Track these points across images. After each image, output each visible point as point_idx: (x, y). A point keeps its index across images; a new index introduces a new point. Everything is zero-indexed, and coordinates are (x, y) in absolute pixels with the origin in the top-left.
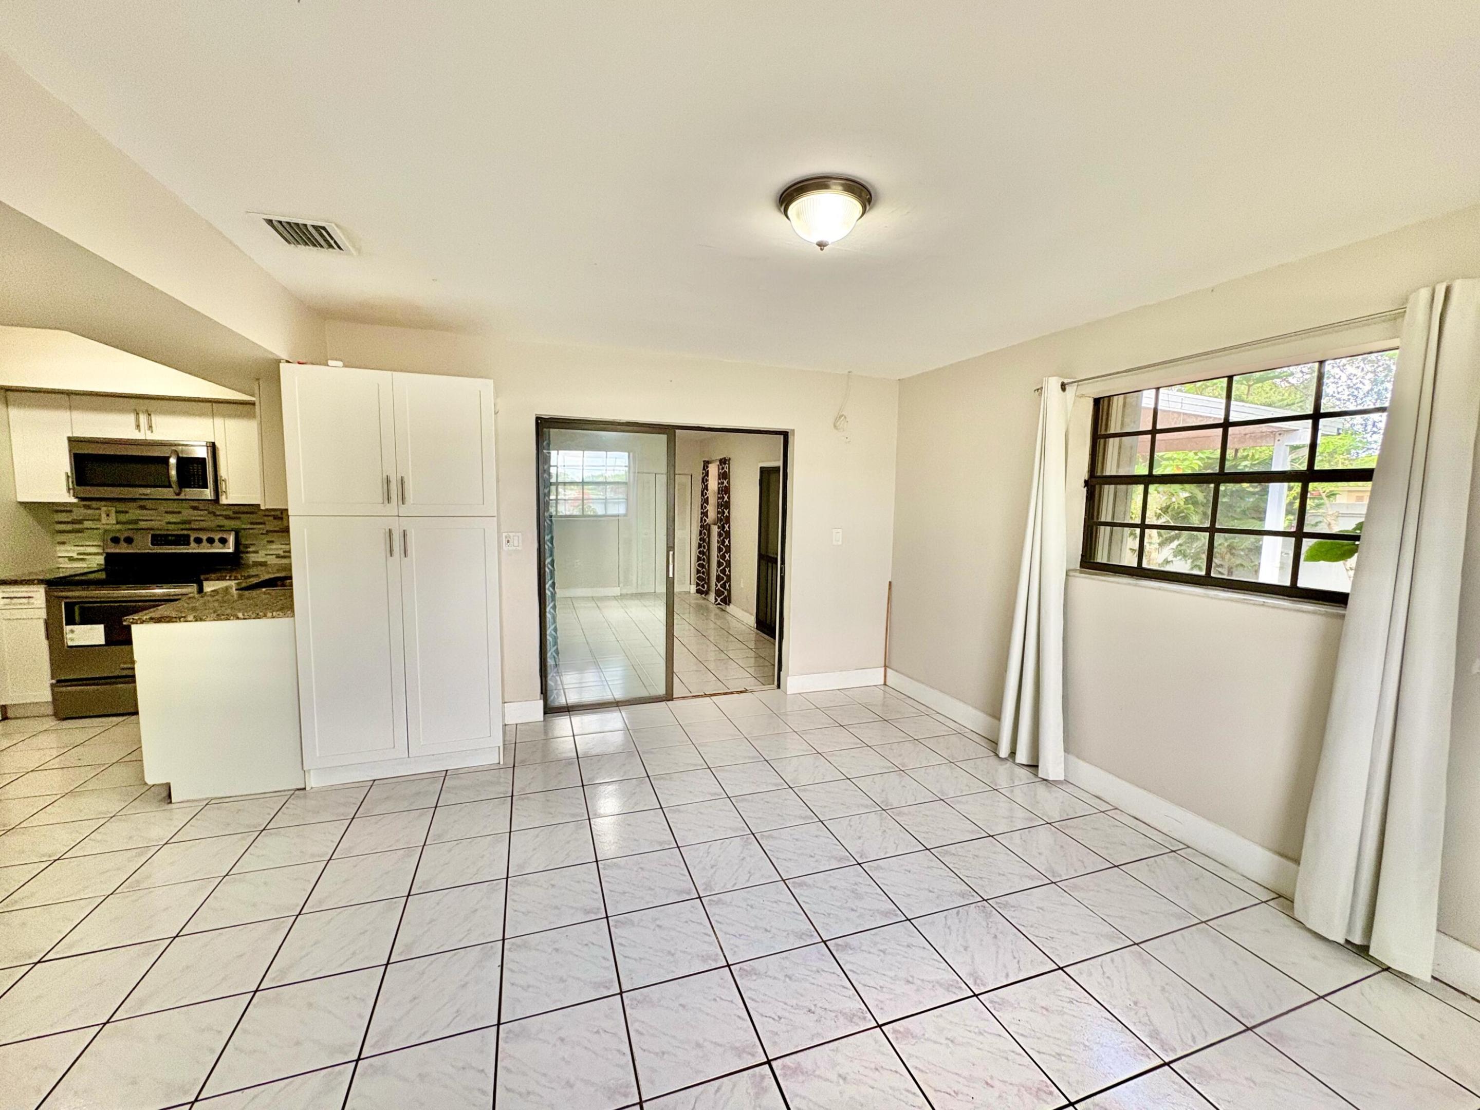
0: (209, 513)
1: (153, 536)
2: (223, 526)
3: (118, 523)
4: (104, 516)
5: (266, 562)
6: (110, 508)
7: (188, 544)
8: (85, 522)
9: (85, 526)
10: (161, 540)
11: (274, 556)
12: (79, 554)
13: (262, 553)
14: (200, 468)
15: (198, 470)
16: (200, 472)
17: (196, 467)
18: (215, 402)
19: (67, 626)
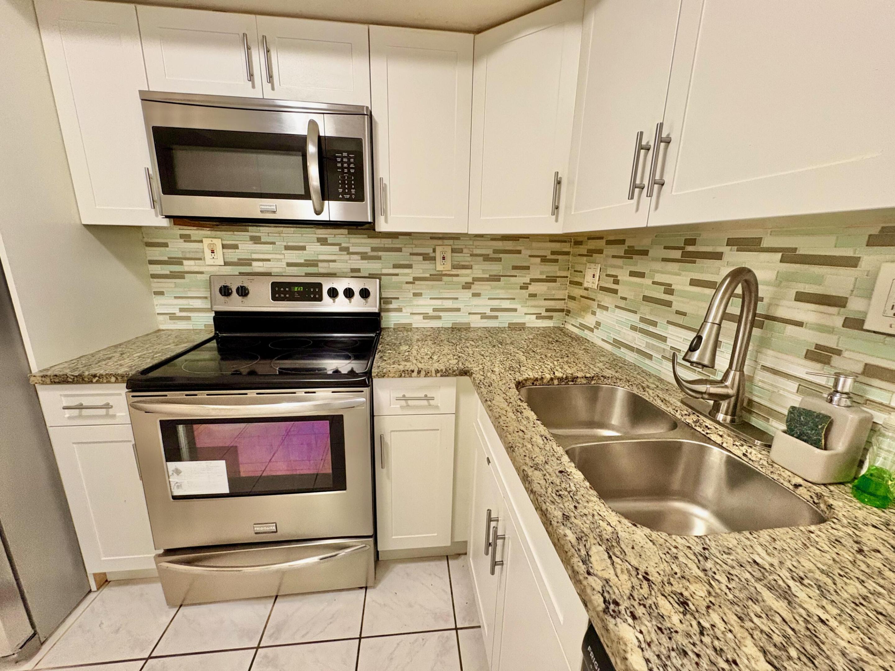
0: (342, 249)
1: (274, 285)
2: (358, 270)
3: (226, 264)
4: (207, 253)
6: (215, 241)
7: (320, 299)
8: (185, 262)
9: (186, 269)
10: (285, 292)
11: (420, 316)
12: (181, 310)
13: (407, 311)
14: (352, 160)
15: (349, 165)
16: (352, 168)
17: (345, 157)
18: (371, 23)
19: (168, 463)
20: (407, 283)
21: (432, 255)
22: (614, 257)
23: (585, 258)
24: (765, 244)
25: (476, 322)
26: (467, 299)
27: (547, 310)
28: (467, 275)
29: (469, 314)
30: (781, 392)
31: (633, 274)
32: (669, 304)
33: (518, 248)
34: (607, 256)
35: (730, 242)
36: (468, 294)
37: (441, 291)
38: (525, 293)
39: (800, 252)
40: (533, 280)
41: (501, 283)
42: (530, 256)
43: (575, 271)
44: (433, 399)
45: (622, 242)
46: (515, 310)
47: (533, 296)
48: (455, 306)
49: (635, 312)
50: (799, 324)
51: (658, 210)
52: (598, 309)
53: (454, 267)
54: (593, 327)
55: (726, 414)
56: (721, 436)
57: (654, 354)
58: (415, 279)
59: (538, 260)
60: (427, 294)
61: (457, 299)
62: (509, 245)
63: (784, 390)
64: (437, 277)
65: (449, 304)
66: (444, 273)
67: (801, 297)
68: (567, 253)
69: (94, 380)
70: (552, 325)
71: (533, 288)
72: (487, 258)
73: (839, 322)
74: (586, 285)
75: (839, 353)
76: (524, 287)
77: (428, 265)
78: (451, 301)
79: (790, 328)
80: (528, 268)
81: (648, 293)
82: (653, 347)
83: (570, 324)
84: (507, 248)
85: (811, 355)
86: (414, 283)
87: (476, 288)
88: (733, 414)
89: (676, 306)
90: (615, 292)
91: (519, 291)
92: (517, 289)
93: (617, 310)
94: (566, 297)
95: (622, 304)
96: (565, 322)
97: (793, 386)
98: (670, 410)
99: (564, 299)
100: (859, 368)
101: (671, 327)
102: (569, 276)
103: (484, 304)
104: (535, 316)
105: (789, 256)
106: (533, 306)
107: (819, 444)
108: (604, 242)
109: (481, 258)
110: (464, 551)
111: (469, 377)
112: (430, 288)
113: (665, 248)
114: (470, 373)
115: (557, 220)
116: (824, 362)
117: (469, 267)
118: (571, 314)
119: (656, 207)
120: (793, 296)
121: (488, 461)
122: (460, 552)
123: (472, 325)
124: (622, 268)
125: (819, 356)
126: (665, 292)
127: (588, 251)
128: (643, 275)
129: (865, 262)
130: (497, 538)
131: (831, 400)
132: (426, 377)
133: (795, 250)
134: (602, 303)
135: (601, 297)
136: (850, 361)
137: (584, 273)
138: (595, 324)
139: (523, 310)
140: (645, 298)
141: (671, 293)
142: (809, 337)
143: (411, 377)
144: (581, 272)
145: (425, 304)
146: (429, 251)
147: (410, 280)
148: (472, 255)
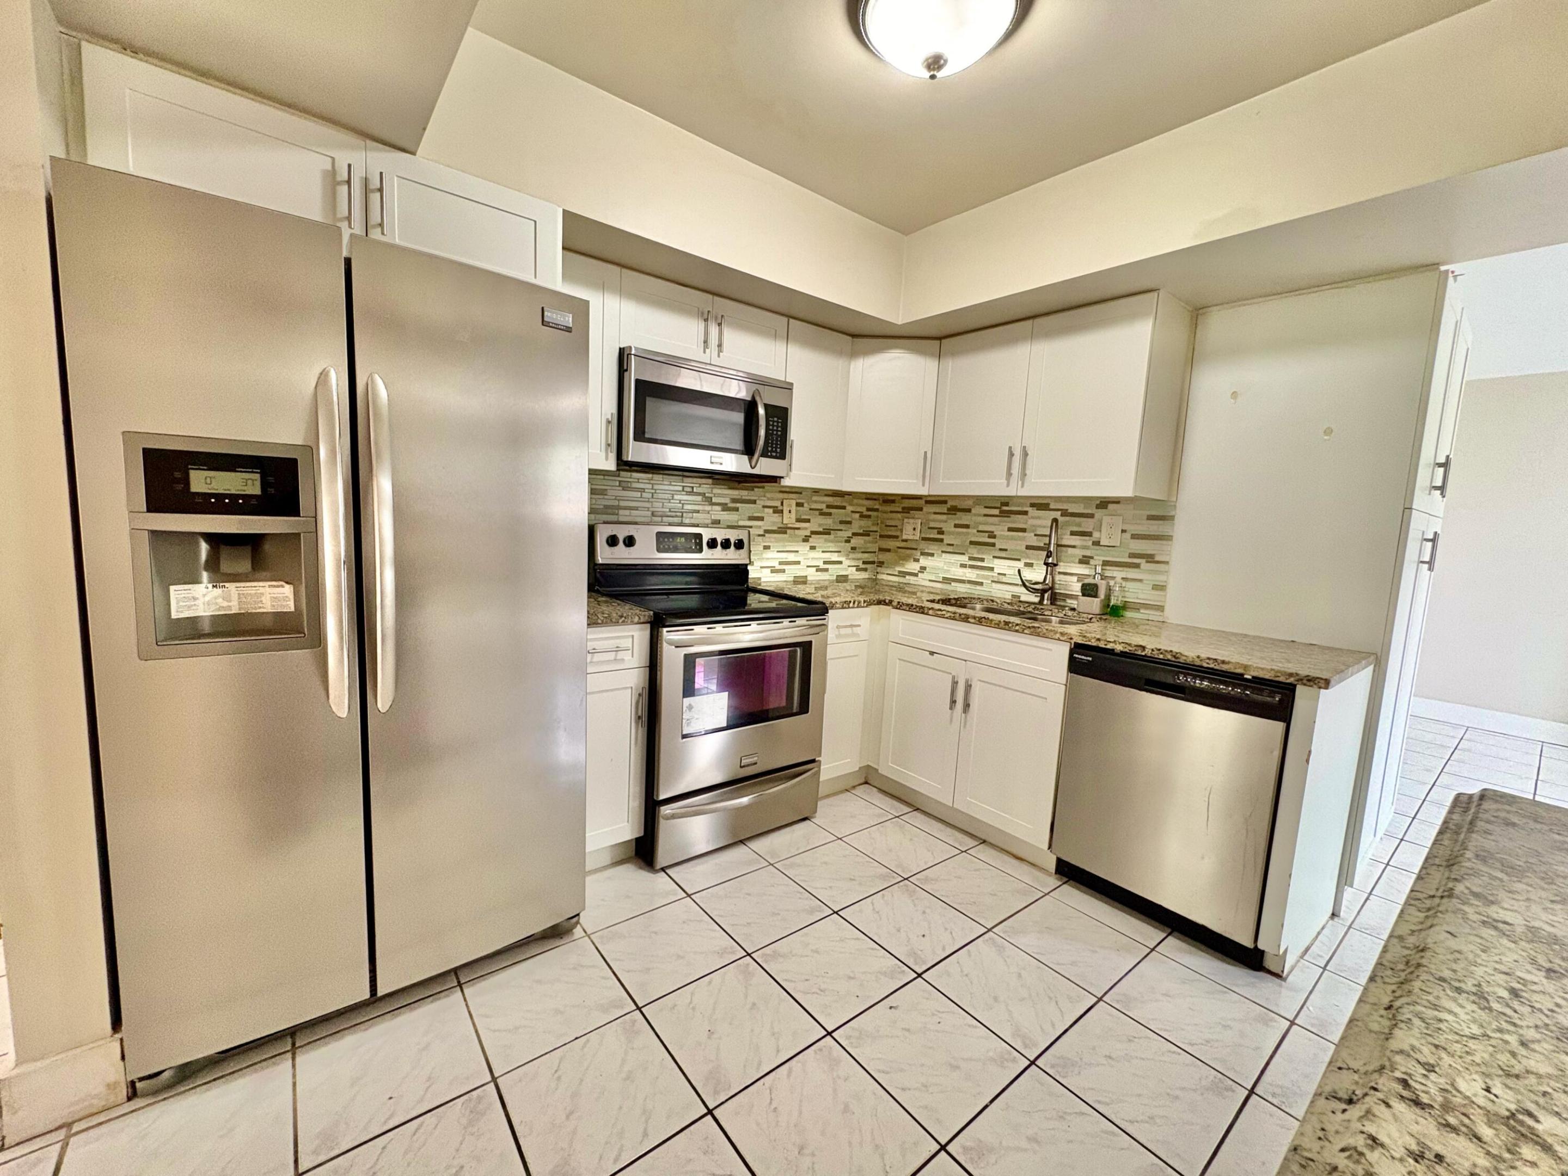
0: (705, 499)
1: (659, 535)
2: (722, 521)
5: (760, 579)
7: (701, 550)
10: (668, 543)
11: (769, 570)
14: (780, 425)
15: (777, 428)
16: (779, 431)
17: (776, 421)
18: (790, 317)
19: (685, 699)
20: (759, 535)
21: (780, 508)
22: (935, 513)
23: (899, 516)
24: (1052, 507)
25: (812, 575)
26: (806, 552)
27: (864, 563)
28: (806, 529)
29: (808, 566)
30: (1070, 583)
31: (956, 526)
32: (993, 545)
33: (844, 504)
34: (928, 513)
35: (1032, 505)
36: (806, 546)
37: (787, 544)
38: (848, 546)
39: (1070, 511)
40: (855, 534)
41: (832, 537)
42: (853, 512)
43: (887, 526)
44: (859, 626)
45: (945, 502)
46: (840, 563)
47: (853, 549)
48: (796, 559)
49: (964, 554)
50: (1074, 547)
51: (1025, 487)
52: (922, 557)
53: (798, 520)
54: (916, 572)
55: (1048, 600)
56: (1051, 610)
57: (984, 581)
58: (767, 531)
59: (857, 515)
60: (775, 547)
61: (797, 552)
62: (837, 501)
64: (783, 530)
65: (791, 557)
66: (789, 526)
67: (1073, 533)
68: (877, 510)
69: (621, 621)
70: (867, 576)
71: (855, 541)
72: (822, 513)
73: (1090, 543)
74: (904, 537)
75: (1092, 558)
76: (848, 541)
77: (776, 518)
78: (793, 554)
79: (1070, 549)
80: (850, 523)
81: (973, 539)
82: (983, 577)
83: (884, 573)
84: (836, 504)
85: (1081, 562)
86: (763, 535)
87: (814, 540)
88: (1051, 600)
89: (998, 546)
90: (941, 540)
91: (843, 544)
92: (841, 542)
93: (944, 555)
94: (877, 550)
95: (950, 549)
96: (877, 573)
97: (1075, 579)
98: (1016, 607)
99: (875, 552)
100: (1101, 563)
101: (996, 560)
102: (879, 531)
103: (818, 557)
104: (855, 568)
105: (1065, 513)
106: (854, 559)
107: (1096, 596)
108: (922, 502)
109: (817, 513)
110: (863, 780)
111: (886, 604)
112: (777, 541)
113: (986, 507)
114: (887, 601)
115: (923, 485)
116: (1087, 563)
117: (808, 521)
118: (885, 565)
119: (1022, 486)
120: (1069, 533)
121: (932, 653)
122: (857, 783)
123: (809, 578)
124: (946, 522)
125: (1085, 561)
126: (989, 537)
127: (903, 508)
128: (967, 526)
129: (1096, 516)
130: (968, 687)
131: (1094, 578)
132: (858, 607)
133: (1067, 510)
134: (926, 551)
135: (924, 546)
136: (1098, 560)
137: (900, 527)
138: (919, 569)
139: (846, 562)
140: (972, 543)
141: (994, 537)
142: (1079, 553)
143: (849, 607)
144: (896, 526)
145: (773, 557)
146: (778, 504)
147: (762, 533)
148: (810, 509)
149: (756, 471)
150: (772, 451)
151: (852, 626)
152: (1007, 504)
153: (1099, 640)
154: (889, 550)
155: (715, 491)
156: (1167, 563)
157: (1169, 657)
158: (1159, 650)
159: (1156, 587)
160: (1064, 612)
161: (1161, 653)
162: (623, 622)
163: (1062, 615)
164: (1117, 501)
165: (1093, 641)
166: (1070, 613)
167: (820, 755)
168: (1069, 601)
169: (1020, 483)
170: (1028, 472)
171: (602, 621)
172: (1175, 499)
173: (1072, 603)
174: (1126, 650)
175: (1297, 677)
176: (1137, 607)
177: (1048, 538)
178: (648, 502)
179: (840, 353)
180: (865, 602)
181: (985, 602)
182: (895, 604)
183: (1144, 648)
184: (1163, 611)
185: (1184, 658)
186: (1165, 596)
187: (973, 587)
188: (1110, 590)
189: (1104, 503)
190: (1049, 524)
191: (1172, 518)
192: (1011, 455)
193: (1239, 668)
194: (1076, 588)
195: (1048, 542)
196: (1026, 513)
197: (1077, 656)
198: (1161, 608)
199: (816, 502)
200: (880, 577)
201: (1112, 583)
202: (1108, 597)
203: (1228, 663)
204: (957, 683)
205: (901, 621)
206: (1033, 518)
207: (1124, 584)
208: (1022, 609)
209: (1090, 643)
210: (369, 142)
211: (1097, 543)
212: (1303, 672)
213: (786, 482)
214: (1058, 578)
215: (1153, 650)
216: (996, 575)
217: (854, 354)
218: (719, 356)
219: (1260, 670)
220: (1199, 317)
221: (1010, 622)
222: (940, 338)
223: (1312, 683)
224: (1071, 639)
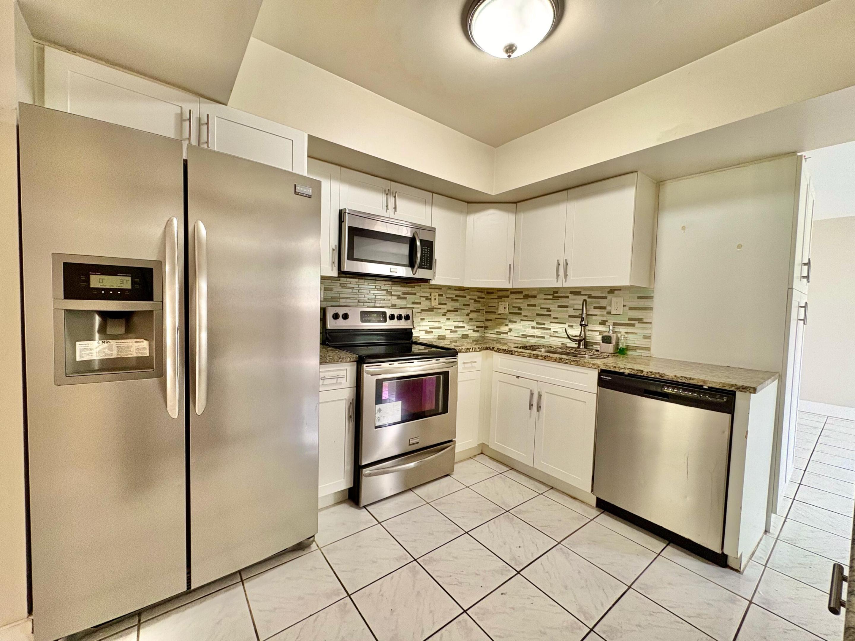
0: (387, 293)
1: (362, 313)
2: (395, 305)
7: (385, 321)
10: (367, 317)
14: (429, 250)
15: (427, 252)
16: (429, 254)
17: (426, 249)
18: (433, 192)
19: (376, 406)
20: (418, 313)
21: (430, 297)
22: (516, 299)
23: (496, 301)
24: (582, 293)
25: (448, 334)
26: (445, 322)
27: (477, 327)
28: (444, 309)
29: (446, 330)
30: (595, 336)
31: (528, 305)
32: (550, 315)
33: (465, 295)
34: (512, 299)
35: (571, 293)
36: (445, 318)
37: (433, 317)
38: (468, 318)
39: (592, 295)
40: (471, 311)
41: (459, 313)
42: (470, 299)
43: (489, 306)
44: (476, 362)
45: (522, 292)
46: (464, 327)
47: (471, 319)
48: (439, 326)
49: (533, 321)
50: (596, 315)
52: (510, 323)
53: (440, 304)
54: (507, 332)
55: (582, 346)
56: (585, 352)
57: (545, 336)
58: (422, 310)
59: (473, 301)
60: (427, 319)
61: (440, 321)
62: (461, 293)
63: (596, 335)
64: (431, 309)
65: (436, 325)
66: (435, 307)
67: (595, 308)
68: (483, 298)
69: (339, 361)
70: (479, 335)
71: (472, 315)
72: (453, 300)
73: (605, 313)
74: (500, 312)
75: (607, 321)
76: (468, 315)
77: (428, 303)
78: (437, 323)
79: (594, 317)
80: (469, 305)
81: (538, 313)
82: (545, 333)
83: (488, 333)
84: (461, 295)
85: (600, 324)
86: (421, 313)
87: (449, 315)
88: (584, 346)
89: (553, 316)
90: (520, 314)
92: (464, 316)
93: (522, 322)
94: (484, 320)
95: (525, 318)
96: (485, 333)
97: (598, 333)
98: (564, 350)
99: (483, 321)
100: (612, 324)
101: (552, 324)
102: (485, 309)
103: (451, 324)
104: (472, 330)
105: (590, 297)
106: (471, 325)
107: (610, 343)
108: (509, 293)
109: (450, 300)
110: (480, 452)
111: (491, 350)
112: (428, 315)
113: (545, 295)
114: (491, 348)
115: (509, 283)
116: (604, 324)
117: (445, 304)
118: (489, 328)
119: (566, 281)
120: (593, 308)
121: (518, 377)
122: (477, 454)
123: (446, 336)
124: (522, 303)
125: (603, 323)
126: (547, 311)
127: (498, 296)
128: (535, 306)
129: (608, 298)
130: (540, 396)
131: (609, 333)
132: (474, 352)
133: (591, 295)
134: (512, 320)
135: (511, 317)
136: (610, 323)
137: (497, 307)
138: (508, 330)
139: (467, 327)
140: (538, 315)
141: (550, 311)
142: (600, 319)
143: (470, 352)
144: (495, 307)
145: (426, 325)
146: (428, 295)
147: (419, 311)
148: (447, 298)
149: (415, 276)
150: (424, 265)
151: (471, 362)
152: (557, 292)
153: (615, 367)
154: (491, 320)
155: (394, 288)
156: (651, 323)
157: (658, 376)
158: (651, 372)
159: (645, 337)
160: (592, 352)
161: (653, 374)
162: (341, 361)
163: (592, 354)
164: (619, 289)
165: (612, 368)
166: (596, 353)
167: (455, 438)
168: (594, 346)
169: (564, 279)
170: (568, 274)
171: (329, 361)
172: (653, 287)
173: (598, 347)
174: (631, 373)
175: (736, 387)
176: (635, 349)
177: (581, 311)
178: (356, 294)
179: (461, 212)
180: (478, 348)
181: (547, 348)
182: (495, 349)
183: (642, 371)
184: (650, 351)
185: (667, 377)
186: (650, 342)
187: (539, 339)
188: (618, 339)
189: (612, 290)
190: (581, 302)
191: (652, 298)
192: (559, 264)
193: (700, 382)
194: (599, 339)
195: (581, 313)
196: (567, 297)
197: (602, 377)
198: (648, 349)
199: (449, 294)
200: (486, 335)
201: (619, 335)
202: (617, 344)
203: (694, 379)
204: (533, 394)
205: (499, 359)
206: (571, 300)
207: (626, 335)
208: (568, 351)
209: (610, 369)
210: (201, 98)
211: (609, 313)
212: (740, 383)
213: (433, 282)
214: (588, 333)
215: (648, 373)
216: (552, 332)
217: (469, 212)
218: (394, 214)
219: (713, 383)
220: (660, 187)
221: (562, 358)
222: (516, 203)
223: (745, 390)
224: (599, 367)
